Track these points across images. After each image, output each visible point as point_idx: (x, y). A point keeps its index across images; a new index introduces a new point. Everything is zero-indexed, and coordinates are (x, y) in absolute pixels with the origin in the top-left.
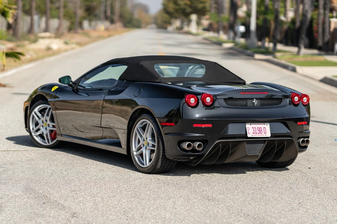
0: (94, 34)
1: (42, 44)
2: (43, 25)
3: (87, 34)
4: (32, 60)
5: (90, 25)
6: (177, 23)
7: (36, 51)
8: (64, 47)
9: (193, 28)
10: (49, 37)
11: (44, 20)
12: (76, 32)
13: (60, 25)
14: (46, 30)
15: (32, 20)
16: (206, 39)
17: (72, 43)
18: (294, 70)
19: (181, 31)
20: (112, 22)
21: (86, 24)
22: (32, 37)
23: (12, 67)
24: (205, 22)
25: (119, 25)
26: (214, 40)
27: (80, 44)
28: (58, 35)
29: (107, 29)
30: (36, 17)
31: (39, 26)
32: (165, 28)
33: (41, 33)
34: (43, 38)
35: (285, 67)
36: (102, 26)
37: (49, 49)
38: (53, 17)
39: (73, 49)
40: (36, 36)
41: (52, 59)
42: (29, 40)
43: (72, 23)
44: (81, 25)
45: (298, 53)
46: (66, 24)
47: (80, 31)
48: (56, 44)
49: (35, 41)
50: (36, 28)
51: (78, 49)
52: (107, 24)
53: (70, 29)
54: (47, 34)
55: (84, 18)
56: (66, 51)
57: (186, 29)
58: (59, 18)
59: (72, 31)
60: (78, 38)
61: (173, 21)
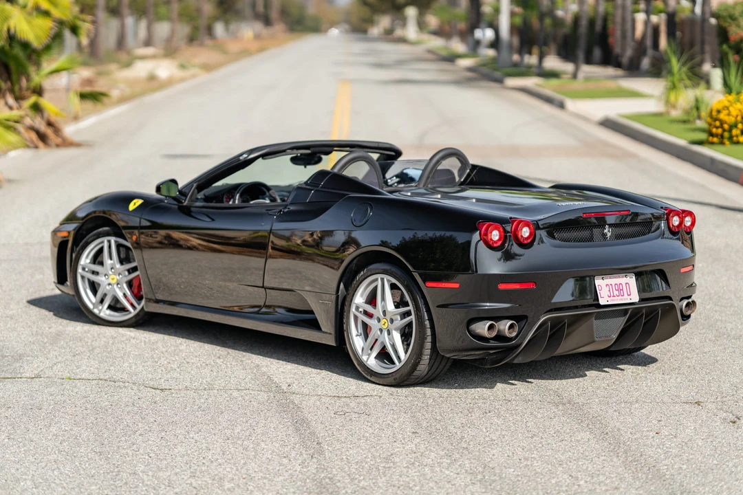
0: (234, 47)
1: (141, 69)
2: (143, 33)
3: (221, 48)
4: (123, 100)
5: (227, 29)
6: (385, 22)
7: (131, 83)
8: (178, 73)
9: (411, 32)
10: (154, 57)
11: (143, 24)
12: (202, 45)
13: (173, 32)
14: (148, 43)
15: (123, 26)
16: (430, 51)
17: (194, 66)
18: (561, 106)
19: (390, 36)
20: (267, 22)
21: (219, 29)
22: (123, 57)
23: (88, 114)
24: (433, 21)
25: (279, 28)
26: (444, 53)
27: (208, 68)
28: (170, 51)
29: (257, 37)
30: (129, 21)
31: (136, 34)
32: (365, 31)
33: (139, 47)
34: (143, 58)
35: (549, 100)
36: (248, 31)
37: (152, 78)
38: (159, 18)
39: (194, 76)
40: (129, 53)
41: (158, 96)
42: (118, 61)
43: (196, 29)
44: (210, 31)
45: (575, 76)
46: (184, 30)
47: (208, 42)
48: (165, 69)
49: (128, 65)
50: (130, 41)
51: (204, 77)
52: (258, 26)
53: (192, 39)
54: (149, 51)
55: (216, 19)
56: (182, 80)
57: (399, 32)
58: (169, 19)
59: (195, 42)
60: (203, 55)
61: (376, 18)
